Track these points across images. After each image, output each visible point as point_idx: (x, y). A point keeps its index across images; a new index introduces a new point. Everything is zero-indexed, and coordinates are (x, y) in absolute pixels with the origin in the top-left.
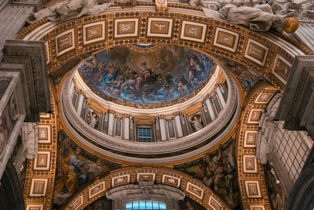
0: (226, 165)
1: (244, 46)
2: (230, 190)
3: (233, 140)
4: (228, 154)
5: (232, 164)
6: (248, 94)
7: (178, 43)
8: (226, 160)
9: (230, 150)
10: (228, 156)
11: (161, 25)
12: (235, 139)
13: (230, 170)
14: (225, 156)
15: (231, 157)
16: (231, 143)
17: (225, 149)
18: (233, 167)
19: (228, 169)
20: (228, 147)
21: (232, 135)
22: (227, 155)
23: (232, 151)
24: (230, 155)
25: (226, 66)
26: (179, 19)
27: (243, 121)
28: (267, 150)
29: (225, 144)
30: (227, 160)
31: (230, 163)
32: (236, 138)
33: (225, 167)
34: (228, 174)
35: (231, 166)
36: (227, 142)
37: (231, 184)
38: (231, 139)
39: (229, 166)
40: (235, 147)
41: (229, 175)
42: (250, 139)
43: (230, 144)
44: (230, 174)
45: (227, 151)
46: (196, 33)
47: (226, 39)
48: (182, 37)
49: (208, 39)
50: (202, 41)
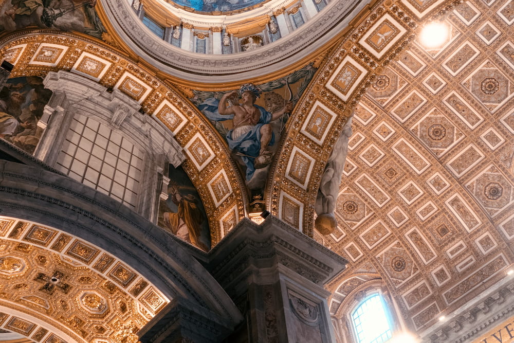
0: (59, 5)
2: (20, 8)
3: (101, 33)
4: (76, 16)
5: (59, 21)
6: (187, 97)
7: (346, 49)
8: (66, 8)
9: (84, 21)
10: (74, 13)
11: (382, 39)
12: (101, 39)
13: (50, 13)
14: (74, 7)
15: (71, 21)
16: (95, 26)
17: (86, 11)
18: (54, 21)
19: (51, 9)
20: (90, 18)
21: (109, 35)
22: (76, 12)
23: (79, 26)
24: (75, 19)
25: (255, 86)
26: (375, 69)
27: (136, 67)
28: (73, 96)
29: (96, 13)
30: (68, 9)
31: (60, 15)
32: (105, 41)
33: (55, 4)
34: (45, 7)
35: (55, 17)
36: (97, 19)
37: (28, 13)
38: (103, 31)
39: (57, 12)
40: (87, 33)
41: (42, 9)
42: (92, 64)
43: (95, 24)
44: (44, 10)
45: (81, 13)
46: (341, 81)
47: (318, 122)
48: (348, 59)
49: (329, 96)
50: (329, 85)
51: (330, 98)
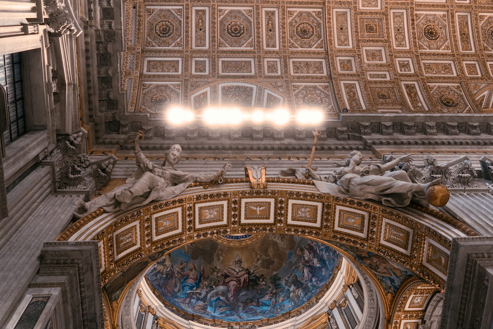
1: (378, 229)
6: (394, 297)
7: (284, 230)
11: (260, 208)
25: (355, 258)
26: (283, 197)
46: (309, 215)
47: (351, 221)
48: (290, 221)
49: (326, 222)
50: (318, 225)
51: (327, 220)
